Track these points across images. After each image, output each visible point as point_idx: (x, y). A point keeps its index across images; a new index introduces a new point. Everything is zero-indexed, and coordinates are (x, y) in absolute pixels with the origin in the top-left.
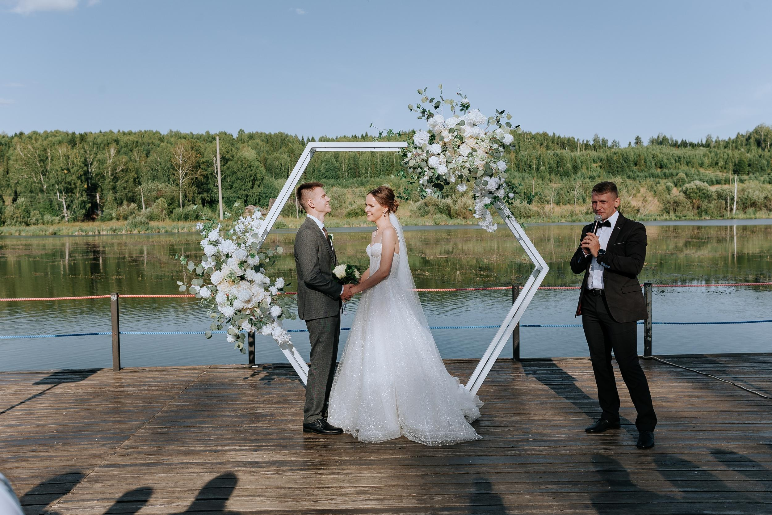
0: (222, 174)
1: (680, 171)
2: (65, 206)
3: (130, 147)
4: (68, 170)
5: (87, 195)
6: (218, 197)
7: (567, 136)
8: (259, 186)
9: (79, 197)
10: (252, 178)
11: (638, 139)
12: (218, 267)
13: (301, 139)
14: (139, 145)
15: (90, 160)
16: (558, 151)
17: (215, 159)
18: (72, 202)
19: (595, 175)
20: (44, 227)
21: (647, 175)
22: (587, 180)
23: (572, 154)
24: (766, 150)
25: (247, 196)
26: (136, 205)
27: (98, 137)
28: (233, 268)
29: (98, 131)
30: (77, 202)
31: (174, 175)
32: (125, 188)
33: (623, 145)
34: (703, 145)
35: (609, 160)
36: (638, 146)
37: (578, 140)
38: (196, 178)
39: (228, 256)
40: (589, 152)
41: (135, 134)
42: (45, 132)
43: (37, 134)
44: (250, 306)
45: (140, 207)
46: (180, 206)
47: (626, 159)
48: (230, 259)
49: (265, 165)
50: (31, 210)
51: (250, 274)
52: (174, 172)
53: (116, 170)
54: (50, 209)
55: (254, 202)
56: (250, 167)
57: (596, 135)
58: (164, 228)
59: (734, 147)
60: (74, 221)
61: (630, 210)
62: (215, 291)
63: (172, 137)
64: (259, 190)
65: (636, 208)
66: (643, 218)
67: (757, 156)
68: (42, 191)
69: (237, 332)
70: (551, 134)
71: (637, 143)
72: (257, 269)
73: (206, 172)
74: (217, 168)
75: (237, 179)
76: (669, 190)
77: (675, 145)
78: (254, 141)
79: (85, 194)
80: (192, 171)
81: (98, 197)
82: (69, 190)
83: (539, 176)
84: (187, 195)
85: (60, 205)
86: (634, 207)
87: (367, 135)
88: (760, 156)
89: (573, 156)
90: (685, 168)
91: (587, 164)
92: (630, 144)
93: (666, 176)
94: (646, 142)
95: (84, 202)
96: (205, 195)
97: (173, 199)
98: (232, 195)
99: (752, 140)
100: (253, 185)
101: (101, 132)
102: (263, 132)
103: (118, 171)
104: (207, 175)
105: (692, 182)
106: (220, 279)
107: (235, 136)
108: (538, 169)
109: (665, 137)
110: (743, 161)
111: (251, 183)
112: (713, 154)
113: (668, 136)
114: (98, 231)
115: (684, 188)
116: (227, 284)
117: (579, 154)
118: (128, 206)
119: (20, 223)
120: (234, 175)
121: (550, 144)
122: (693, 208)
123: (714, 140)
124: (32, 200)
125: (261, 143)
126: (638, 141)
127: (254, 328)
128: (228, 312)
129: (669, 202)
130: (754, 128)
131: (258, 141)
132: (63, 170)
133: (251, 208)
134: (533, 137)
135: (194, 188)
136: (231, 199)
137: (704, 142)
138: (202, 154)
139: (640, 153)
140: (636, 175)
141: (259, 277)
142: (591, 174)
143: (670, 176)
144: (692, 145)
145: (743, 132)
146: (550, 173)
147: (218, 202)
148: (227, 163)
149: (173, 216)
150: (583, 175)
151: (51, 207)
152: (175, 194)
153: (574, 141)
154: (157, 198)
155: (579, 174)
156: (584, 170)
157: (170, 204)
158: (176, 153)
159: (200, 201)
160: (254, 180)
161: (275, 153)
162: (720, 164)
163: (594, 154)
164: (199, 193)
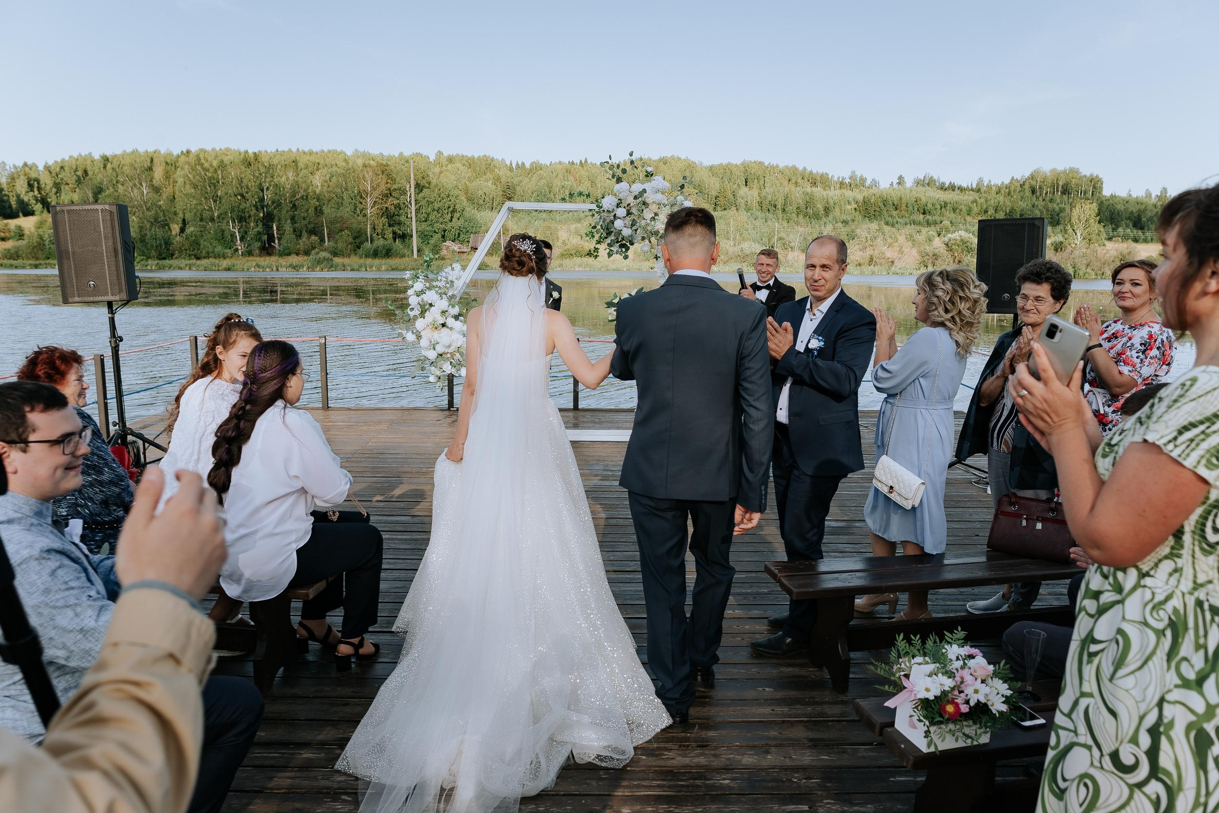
0: (416, 204)
1: (945, 218)
2: (238, 238)
3: (310, 169)
4: (242, 196)
5: (263, 225)
6: (412, 231)
7: (820, 171)
8: (458, 219)
9: (255, 228)
10: (451, 209)
11: (901, 178)
12: (423, 314)
13: (508, 163)
14: (320, 166)
15: (265, 186)
16: (809, 190)
17: (408, 186)
18: (246, 233)
19: (849, 219)
20: (217, 261)
21: (908, 222)
22: (840, 225)
23: (825, 193)
24: (1041, 199)
25: (445, 231)
26: (317, 238)
27: (275, 156)
28: (436, 316)
29: (274, 150)
30: (252, 233)
31: (361, 203)
32: (304, 219)
33: (884, 185)
34: (972, 190)
35: (866, 202)
36: (900, 186)
37: (832, 176)
38: (387, 208)
39: (431, 305)
40: (844, 191)
41: (317, 153)
42: (214, 150)
43: (205, 152)
44: (450, 350)
45: (322, 240)
46: (368, 241)
47: (885, 202)
48: (433, 308)
49: (466, 193)
50: (202, 241)
51: (450, 322)
52: (361, 200)
53: (295, 196)
54: (222, 241)
55: (452, 237)
56: (448, 197)
57: (853, 172)
58: (350, 266)
59: (1007, 193)
60: (249, 255)
61: (883, 261)
62: (419, 337)
63: (358, 157)
64: (459, 223)
65: (890, 260)
66: (898, 271)
67: (1030, 205)
68: (212, 220)
69: (438, 373)
70: (801, 168)
71: (899, 183)
72: (456, 318)
73: (398, 201)
74: (410, 197)
75: (434, 210)
76: (929, 240)
77: (942, 188)
78: (454, 165)
79: (260, 225)
80: (382, 200)
81: (275, 228)
82: (242, 219)
83: (785, 217)
84: (376, 227)
85: (233, 235)
86: (888, 259)
87: (586, 161)
88: (1033, 206)
89: (825, 195)
90: (952, 215)
91: (840, 206)
92: (892, 184)
93: (929, 224)
94: (909, 183)
95: (259, 233)
96: (396, 228)
97: (359, 232)
98: (428, 229)
99: (1027, 186)
100: (452, 217)
101: (277, 151)
102: (464, 154)
103: (297, 197)
104: (399, 204)
105: (956, 232)
106: (424, 326)
107: (432, 158)
108: (784, 210)
109: (932, 177)
110: (1015, 210)
111: (450, 215)
112: (983, 200)
113: (936, 177)
114: (276, 267)
115: (946, 239)
116: (430, 331)
117: (833, 194)
118: (309, 238)
119: (190, 256)
120: (431, 205)
121: (800, 180)
122: (954, 262)
123: (985, 185)
124: (202, 229)
125: (462, 168)
126: (901, 181)
127: (453, 370)
128: (432, 355)
129: (927, 255)
130: (1030, 173)
131: (459, 165)
132: (236, 196)
133: (450, 244)
134: (781, 172)
135: (384, 220)
136: (426, 233)
137: (974, 186)
138: (394, 180)
139: (902, 196)
140: (895, 221)
141: (458, 325)
142: (844, 217)
143: (933, 224)
144: (961, 189)
145: (1018, 176)
146: (798, 215)
147: (412, 236)
148: (421, 191)
149: (360, 251)
150: (834, 218)
151: (223, 238)
152: (362, 226)
153: (828, 178)
154: (342, 230)
155: (831, 217)
156: (837, 213)
157: (355, 238)
158: (364, 177)
159: (391, 235)
160: (454, 211)
161: (478, 180)
162: (989, 213)
163: (848, 193)
164: (390, 226)
